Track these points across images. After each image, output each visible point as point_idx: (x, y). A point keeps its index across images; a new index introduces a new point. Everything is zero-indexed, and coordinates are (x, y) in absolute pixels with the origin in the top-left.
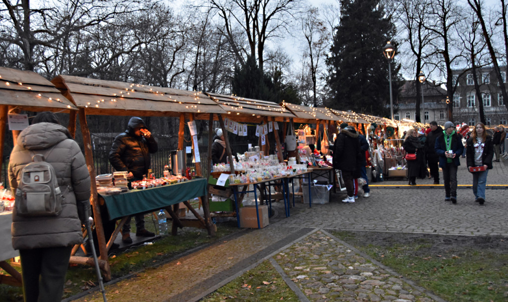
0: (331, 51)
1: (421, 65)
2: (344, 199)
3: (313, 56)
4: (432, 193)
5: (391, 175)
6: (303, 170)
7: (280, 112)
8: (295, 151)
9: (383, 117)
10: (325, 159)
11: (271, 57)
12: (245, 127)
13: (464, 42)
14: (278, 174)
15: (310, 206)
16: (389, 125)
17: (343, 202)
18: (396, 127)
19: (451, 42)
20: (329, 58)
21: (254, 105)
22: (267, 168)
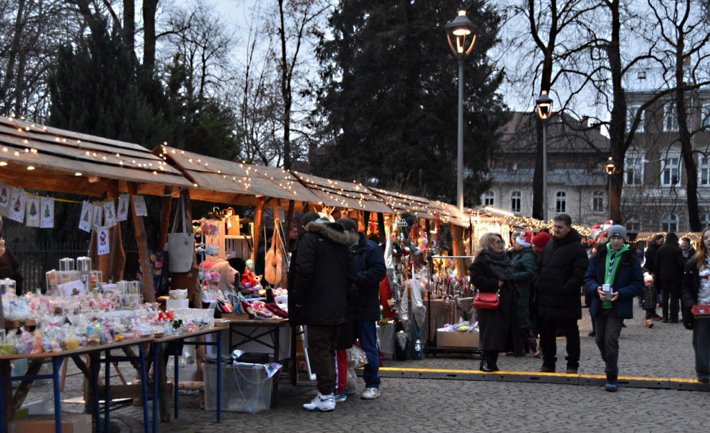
0: (331, 26)
1: (553, 76)
2: (309, 402)
3: (286, 35)
4: (530, 392)
5: (441, 343)
6: (204, 324)
7: (150, 171)
8: (190, 275)
9: (435, 199)
10: (270, 298)
11: (181, 27)
12: (49, 203)
13: (660, 21)
14: (129, 330)
15: (218, 418)
16: (448, 219)
17: (306, 409)
18: (467, 225)
19: (629, 22)
20: (325, 41)
21: (76, 147)
22: (102, 314)
